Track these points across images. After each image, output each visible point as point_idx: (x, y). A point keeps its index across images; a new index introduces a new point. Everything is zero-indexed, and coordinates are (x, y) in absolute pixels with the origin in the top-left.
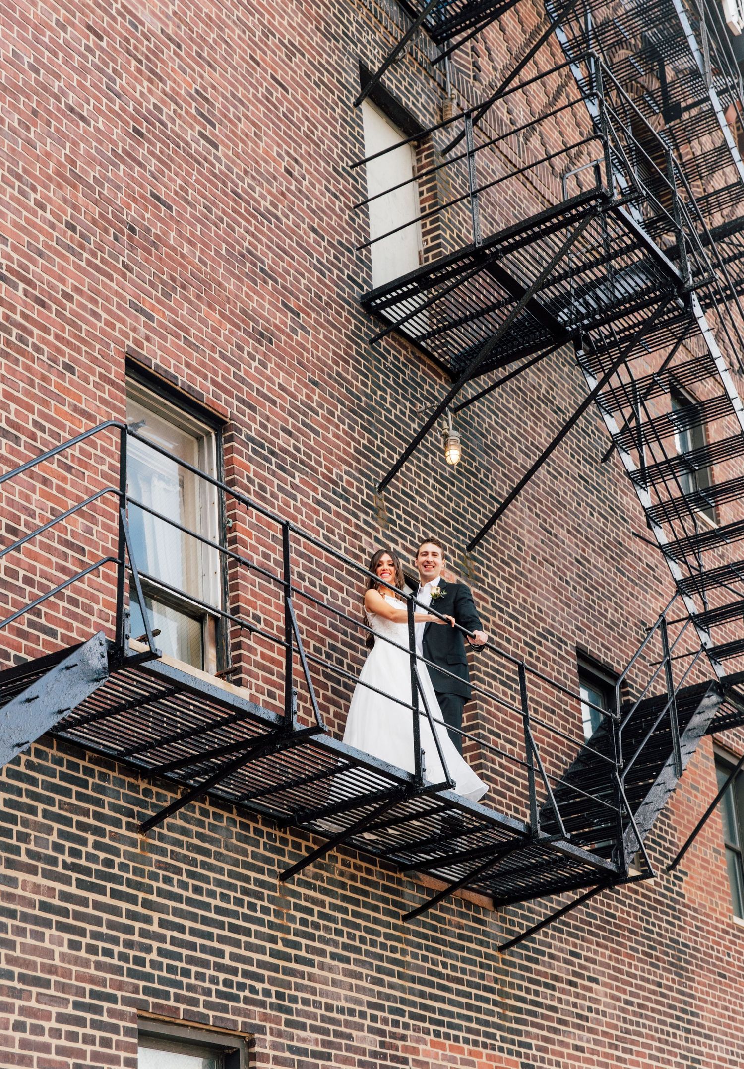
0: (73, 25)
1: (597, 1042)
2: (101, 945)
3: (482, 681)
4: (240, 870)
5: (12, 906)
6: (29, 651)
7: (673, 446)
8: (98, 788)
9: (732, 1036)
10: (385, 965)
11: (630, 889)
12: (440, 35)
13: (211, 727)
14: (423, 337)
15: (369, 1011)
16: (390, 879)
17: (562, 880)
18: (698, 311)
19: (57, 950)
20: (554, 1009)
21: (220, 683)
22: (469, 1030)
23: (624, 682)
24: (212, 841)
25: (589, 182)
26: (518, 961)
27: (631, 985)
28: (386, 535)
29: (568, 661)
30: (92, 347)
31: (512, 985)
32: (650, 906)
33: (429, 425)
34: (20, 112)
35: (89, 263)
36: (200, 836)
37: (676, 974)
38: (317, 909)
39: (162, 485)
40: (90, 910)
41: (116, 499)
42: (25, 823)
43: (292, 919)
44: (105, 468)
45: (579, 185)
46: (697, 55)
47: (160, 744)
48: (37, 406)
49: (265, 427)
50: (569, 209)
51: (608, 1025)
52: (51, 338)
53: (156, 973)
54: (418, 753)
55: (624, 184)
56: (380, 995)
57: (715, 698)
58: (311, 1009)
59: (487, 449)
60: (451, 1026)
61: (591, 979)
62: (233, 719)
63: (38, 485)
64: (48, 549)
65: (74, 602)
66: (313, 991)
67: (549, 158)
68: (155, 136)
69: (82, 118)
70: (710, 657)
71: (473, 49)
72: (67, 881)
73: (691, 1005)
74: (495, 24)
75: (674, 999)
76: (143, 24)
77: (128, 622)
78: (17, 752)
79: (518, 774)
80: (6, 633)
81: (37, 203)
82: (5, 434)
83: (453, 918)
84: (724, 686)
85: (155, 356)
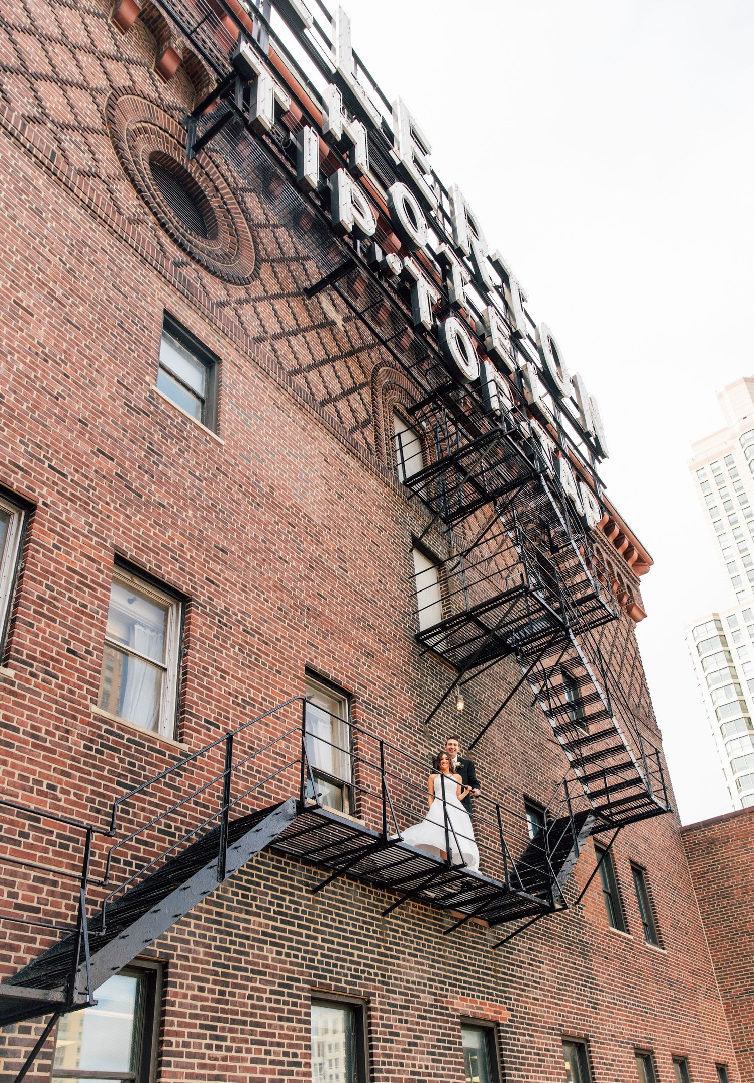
0: (282, 522)
1: (545, 995)
2: (292, 952)
3: (478, 813)
4: (362, 911)
5: (248, 934)
6: (258, 806)
7: (565, 698)
8: (291, 872)
10: (436, 958)
12: (448, 520)
13: (347, 840)
14: (444, 652)
15: (428, 983)
16: (437, 913)
17: (523, 911)
18: (572, 637)
19: (270, 956)
20: (522, 979)
21: (351, 818)
22: (479, 991)
23: (548, 812)
24: (348, 897)
25: (519, 582)
26: (502, 954)
27: (560, 964)
28: (430, 745)
29: (520, 801)
30: (289, 662)
31: (500, 967)
33: (449, 692)
34: (257, 560)
35: (288, 625)
36: (342, 895)
37: (583, 958)
38: (400, 930)
39: (323, 724)
40: (287, 935)
41: (301, 732)
42: (255, 891)
43: (388, 935)
44: (295, 717)
46: (565, 525)
47: (322, 849)
48: (263, 690)
49: (371, 696)
50: (510, 594)
51: (550, 986)
52: (270, 659)
53: (320, 966)
54: (449, 849)
55: (534, 582)
56: (433, 974)
57: (593, 818)
58: (399, 983)
59: (476, 702)
60: (470, 989)
61: (540, 962)
62: (357, 836)
63: (264, 727)
65: (280, 781)
66: (400, 973)
68: (319, 568)
69: (286, 562)
70: (589, 798)
71: (463, 526)
72: (275, 920)
73: (591, 974)
74: (473, 515)
75: (583, 971)
76: (313, 521)
77: (306, 791)
78: (252, 856)
79: (498, 858)
80: (247, 797)
81: (265, 599)
82: (249, 703)
83: (469, 933)
84: (597, 812)
85: (319, 665)
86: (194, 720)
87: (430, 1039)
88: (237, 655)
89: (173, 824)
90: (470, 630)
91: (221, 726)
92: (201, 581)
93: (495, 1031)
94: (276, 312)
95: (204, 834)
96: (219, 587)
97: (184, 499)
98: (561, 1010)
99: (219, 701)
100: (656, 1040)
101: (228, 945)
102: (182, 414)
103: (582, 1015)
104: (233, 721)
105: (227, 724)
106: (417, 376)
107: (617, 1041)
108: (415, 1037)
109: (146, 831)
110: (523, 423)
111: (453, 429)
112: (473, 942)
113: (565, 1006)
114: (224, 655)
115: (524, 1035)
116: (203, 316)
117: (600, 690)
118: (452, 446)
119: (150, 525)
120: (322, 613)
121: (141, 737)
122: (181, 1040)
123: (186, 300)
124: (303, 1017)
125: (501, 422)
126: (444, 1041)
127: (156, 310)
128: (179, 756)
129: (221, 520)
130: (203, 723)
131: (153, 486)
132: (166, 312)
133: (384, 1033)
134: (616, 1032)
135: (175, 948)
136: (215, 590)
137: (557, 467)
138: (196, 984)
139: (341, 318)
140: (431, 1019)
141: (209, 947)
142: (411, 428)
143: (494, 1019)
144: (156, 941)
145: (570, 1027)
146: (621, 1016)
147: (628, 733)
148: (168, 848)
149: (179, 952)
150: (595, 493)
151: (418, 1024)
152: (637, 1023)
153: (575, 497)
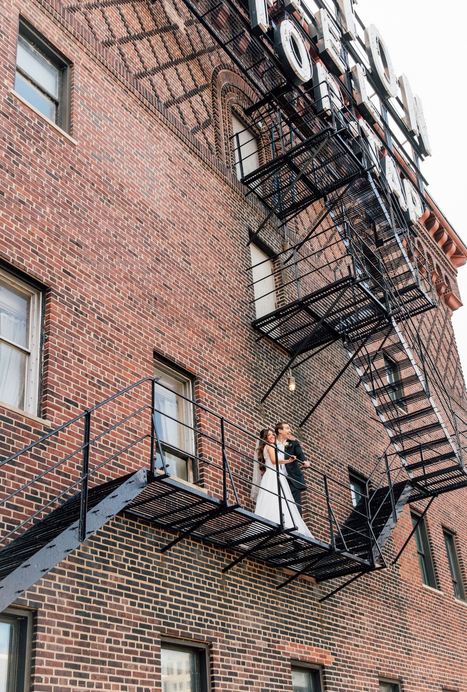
0: (131, 218)
1: (364, 643)
2: (144, 603)
3: (308, 483)
4: (205, 568)
5: (106, 587)
6: (113, 475)
7: (386, 380)
8: (143, 534)
9: (425, 638)
10: (269, 609)
11: (376, 573)
12: (282, 216)
13: (191, 506)
14: (278, 338)
15: (263, 631)
16: (270, 571)
17: (346, 569)
18: (394, 324)
19: (125, 606)
20: (345, 628)
21: (195, 487)
22: (307, 638)
23: (370, 482)
24: (192, 556)
25: (346, 273)
26: (328, 606)
27: (378, 616)
28: (264, 422)
29: (344, 473)
30: (139, 347)
31: (325, 617)
32: (385, 580)
33: (282, 375)
34: (109, 253)
35: (138, 313)
36: (187, 554)
37: (399, 611)
38: (238, 585)
39: (169, 403)
40: (140, 588)
41: (150, 410)
42: (111, 550)
43: (228, 590)
44: (145, 397)
45: (342, 274)
46: (389, 220)
47: (169, 514)
48: (116, 372)
49: (212, 378)
50: (338, 284)
51: (369, 635)
52: (122, 344)
53: (169, 615)
54: (281, 515)
55: (361, 273)
56: (267, 623)
57: (410, 488)
58: (237, 630)
59: (307, 384)
60: (299, 636)
61: (361, 614)
62: (201, 503)
63: (117, 405)
64: (121, 432)
65: (132, 454)
66: (238, 622)
67: (329, 264)
68: (164, 261)
69: (135, 255)
70: (407, 470)
71: (295, 221)
72: (129, 575)
73: (406, 625)
74: (304, 211)
75: (398, 622)
76: (159, 217)
77: (156, 462)
78: (108, 519)
79: (325, 523)
80: (103, 468)
81: (116, 289)
82: (103, 384)
83: (298, 587)
84: (413, 483)
85: (166, 350)
86: (55, 399)
87: (264, 679)
88: (93, 340)
89: (38, 491)
90: (302, 318)
91: (79, 404)
92: (59, 273)
93: (321, 672)
94: (123, 16)
95: (66, 500)
96: (75, 278)
97: (42, 197)
98: (379, 655)
99: (77, 382)
100: (461, 682)
101: (88, 597)
102: (39, 116)
103: (397, 660)
104: (90, 400)
105: (84, 403)
106: (254, 78)
107: (427, 683)
108: (251, 677)
109: (15, 497)
110: (352, 123)
111: (286, 129)
112: (302, 596)
113: (383, 652)
114: (81, 341)
115: (346, 676)
116: (56, 21)
117: (419, 373)
118: (286, 146)
119: (12, 220)
120: (167, 303)
121: (8, 414)
122: (49, 677)
123: (39, 6)
124: (154, 659)
125: (331, 122)
126: (276, 681)
127: (12, 15)
128: (42, 431)
129: (76, 216)
130: (63, 401)
131: (14, 185)
132: (21, 17)
133: (224, 673)
134: (426, 675)
135: (43, 599)
136: (72, 281)
137: (383, 165)
138: (62, 629)
139: (183, 21)
140: (265, 661)
141: (72, 597)
142: (248, 128)
143: (320, 662)
144: (26, 592)
145: (386, 670)
146: (432, 661)
147: (443, 412)
148: (35, 512)
149: (46, 602)
150: (417, 189)
151: (253, 665)
152: (445, 667)
153: (399, 193)
